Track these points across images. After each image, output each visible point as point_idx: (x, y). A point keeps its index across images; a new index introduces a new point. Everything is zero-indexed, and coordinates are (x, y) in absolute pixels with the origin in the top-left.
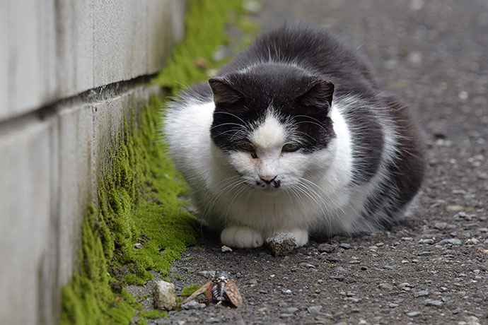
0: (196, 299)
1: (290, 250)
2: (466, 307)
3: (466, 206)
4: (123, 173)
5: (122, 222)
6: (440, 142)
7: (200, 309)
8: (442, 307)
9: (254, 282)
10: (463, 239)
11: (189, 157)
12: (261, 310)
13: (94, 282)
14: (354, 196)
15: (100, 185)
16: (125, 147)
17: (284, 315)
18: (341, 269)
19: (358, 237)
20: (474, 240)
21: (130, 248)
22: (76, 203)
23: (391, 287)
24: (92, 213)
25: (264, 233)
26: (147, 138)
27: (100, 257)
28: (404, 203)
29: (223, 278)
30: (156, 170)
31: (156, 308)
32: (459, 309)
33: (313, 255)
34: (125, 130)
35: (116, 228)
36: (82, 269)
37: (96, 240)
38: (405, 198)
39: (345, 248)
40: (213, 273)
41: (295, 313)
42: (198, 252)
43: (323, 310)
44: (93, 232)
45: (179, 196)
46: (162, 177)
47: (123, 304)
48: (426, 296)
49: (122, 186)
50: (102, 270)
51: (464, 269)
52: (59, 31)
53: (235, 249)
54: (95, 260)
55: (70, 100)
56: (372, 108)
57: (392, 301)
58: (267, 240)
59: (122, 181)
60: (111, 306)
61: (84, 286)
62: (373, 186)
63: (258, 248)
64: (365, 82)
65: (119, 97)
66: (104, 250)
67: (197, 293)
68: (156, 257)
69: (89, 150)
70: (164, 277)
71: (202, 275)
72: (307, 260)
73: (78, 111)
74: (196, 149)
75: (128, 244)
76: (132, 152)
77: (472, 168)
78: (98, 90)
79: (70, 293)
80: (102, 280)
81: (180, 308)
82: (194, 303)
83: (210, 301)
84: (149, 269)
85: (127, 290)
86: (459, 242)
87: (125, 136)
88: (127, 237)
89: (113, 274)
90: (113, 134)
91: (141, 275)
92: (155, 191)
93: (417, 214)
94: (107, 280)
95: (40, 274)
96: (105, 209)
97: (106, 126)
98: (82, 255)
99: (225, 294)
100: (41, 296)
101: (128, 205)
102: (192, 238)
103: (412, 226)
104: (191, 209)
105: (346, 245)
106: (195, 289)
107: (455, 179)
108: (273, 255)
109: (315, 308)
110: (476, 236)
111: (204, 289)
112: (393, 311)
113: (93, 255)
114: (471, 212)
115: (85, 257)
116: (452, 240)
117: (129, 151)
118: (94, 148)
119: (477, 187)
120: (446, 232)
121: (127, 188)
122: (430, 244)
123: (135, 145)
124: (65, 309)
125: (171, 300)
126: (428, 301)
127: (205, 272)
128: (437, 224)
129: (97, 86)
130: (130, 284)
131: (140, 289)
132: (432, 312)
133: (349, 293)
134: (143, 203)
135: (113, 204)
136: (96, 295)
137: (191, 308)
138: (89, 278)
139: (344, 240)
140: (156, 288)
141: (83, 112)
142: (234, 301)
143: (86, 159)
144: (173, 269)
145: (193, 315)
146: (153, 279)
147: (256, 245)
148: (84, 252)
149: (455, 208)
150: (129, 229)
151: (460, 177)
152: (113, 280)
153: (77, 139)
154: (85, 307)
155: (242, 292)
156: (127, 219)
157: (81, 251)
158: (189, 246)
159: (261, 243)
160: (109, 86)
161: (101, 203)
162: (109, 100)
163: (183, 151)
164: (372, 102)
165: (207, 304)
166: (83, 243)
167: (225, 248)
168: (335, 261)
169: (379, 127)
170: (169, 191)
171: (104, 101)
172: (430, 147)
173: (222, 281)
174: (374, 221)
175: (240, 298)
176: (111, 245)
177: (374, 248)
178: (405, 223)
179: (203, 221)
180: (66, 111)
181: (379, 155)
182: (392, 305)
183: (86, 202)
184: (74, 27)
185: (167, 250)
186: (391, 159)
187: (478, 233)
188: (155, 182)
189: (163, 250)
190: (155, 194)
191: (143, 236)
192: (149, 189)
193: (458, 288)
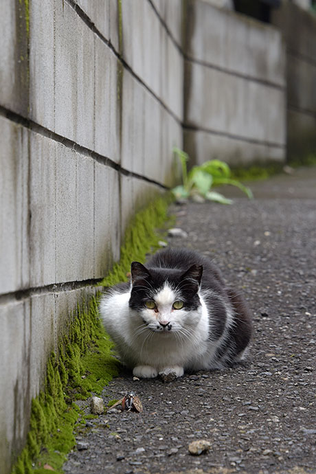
0: (116, 407)
1: (172, 379)
2: (272, 411)
3: (277, 354)
4: (76, 334)
5: (74, 363)
6: (265, 318)
7: (118, 413)
8: (258, 411)
9: (151, 397)
10: (273, 372)
11: (114, 325)
12: (154, 413)
13: (54, 397)
14: (210, 347)
15: (60, 341)
16: (77, 320)
17: (166, 416)
18: (202, 389)
19: (213, 371)
20: (279, 373)
21: (79, 379)
22: (43, 350)
23: (229, 400)
24: (54, 356)
25: (158, 368)
26: (93, 315)
27: (59, 382)
28: (240, 351)
29: (132, 395)
30: (98, 334)
31: (92, 413)
32: (267, 412)
33: (186, 382)
34: (78, 310)
35: (70, 367)
36: (46, 390)
37: (56, 373)
38: (240, 348)
39: (205, 378)
40: (126, 392)
41: (173, 415)
42: (119, 381)
43: (190, 413)
44: (54, 368)
45: (111, 349)
46: (102, 338)
47: (72, 411)
48: (250, 405)
49: (75, 342)
50: (59, 391)
51: (272, 389)
52: (31, 248)
53: (141, 378)
54: (54, 384)
55: (40, 289)
56: (220, 297)
57: (230, 408)
58: (160, 373)
59: (75, 340)
60: (65, 412)
61: (47, 400)
62: (220, 342)
63: (154, 378)
64: (216, 281)
65: (74, 290)
66: (61, 378)
67: (116, 404)
68: (94, 384)
69: (52, 319)
70: (98, 395)
71: (121, 394)
72: (182, 385)
73: (45, 296)
74: (118, 321)
75: (77, 375)
76: (82, 322)
77: (282, 333)
78: (59, 285)
79: (37, 403)
80: (59, 396)
81: (106, 413)
82: (114, 410)
83: (124, 408)
84: (89, 391)
85: (76, 403)
86: (271, 374)
87: (78, 313)
88: (77, 372)
89: (67, 394)
90: (69, 312)
91: (84, 394)
92: (97, 346)
93: (248, 359)
94: (62, 396)
95: (16, 390)
96: (63, 355)
97: (64, 307)
98: (46, 381)
99: (133, 404)
100: (16, 403)
101: (79, 353)
102: (116, 373)
103: (245, 365)
104: (117, 357)
105: (206, 376)
106: (116, 401)
107: (271, 339)
108: (163, 382)
109: (186, 412)
110: (281, 371)
111: (120, 402)
112: (230, 413)
113: (53, 381)
114: (279, 357)
115: (48, 382)
116: (267, 373)
117: (80, 322)
118: (56, 318)
119: (283, 344)
120: (264, 369)
121: (78, 344)
122: (254, 375)
123: (85, 319)
124: (33, 412)
125: (101, 408)
126: (251, 407)
127: (122, 392)
128: (259, 364)
129: (58, 282)
130: (77, 399)
131: (84, 402)
132: (252, 413)
133: (205, 403)
134: (89, 353)
135: (69, 353)
136: (55, 405)
137: (112, 413)
138: (51, 395)
139: (205, 374)
140: (92, 401)
141: (48, 297)
142: (138, 409)
143: (50, 325)
144: (104, 391)
145: (113, 417)
146: (92, 396)
147: (153, 376)
148: (48, 379)
149: (270, 355)
150: (78, 367)
151: (275, 338)
152: (67, 397)
153: (43, 312)
154: (47, 412)
155: (142, 404)
156: (77, 361)
157: (46, 379)
158: (114, 377)
159: (156, 375)
160: (67, 284)
161: (60, 351)
162: (67, 292)
163: (110, 321)
164: (220, 293)
165: (122, 411)
166: (47, 374)
167: (135, 378)
168: (198, 385)
169: (224, 308)
170: (105, 346)
171: (63, 292)
172: (258, 321)
173: (131, 397)
174: (222, 362)
175: (141, 406)
176: (66, 376)
177: (221, 378)
178: (241, 363)
179: (124, 363)
180: (36, 296)
181: (224, 324)
182: (229, 410)
183: (49, 350)
184: (41, 247)
185: (101, 380)
186: (230, 327)
187: (282, 369)
188: (97, 341)
189: (98, 380)
190: (96, 348)
191: (87, 372)
192: (93, 345)
193: (268, 400)
